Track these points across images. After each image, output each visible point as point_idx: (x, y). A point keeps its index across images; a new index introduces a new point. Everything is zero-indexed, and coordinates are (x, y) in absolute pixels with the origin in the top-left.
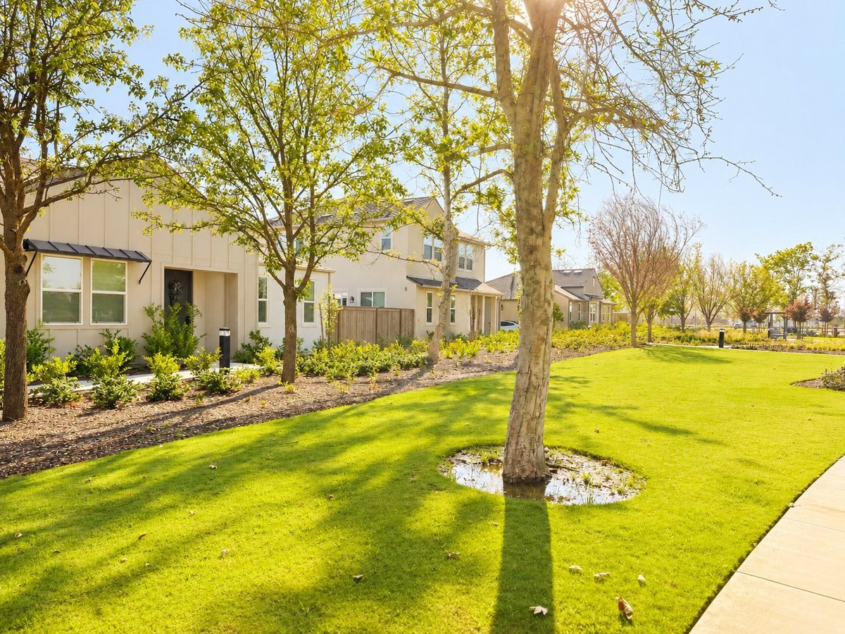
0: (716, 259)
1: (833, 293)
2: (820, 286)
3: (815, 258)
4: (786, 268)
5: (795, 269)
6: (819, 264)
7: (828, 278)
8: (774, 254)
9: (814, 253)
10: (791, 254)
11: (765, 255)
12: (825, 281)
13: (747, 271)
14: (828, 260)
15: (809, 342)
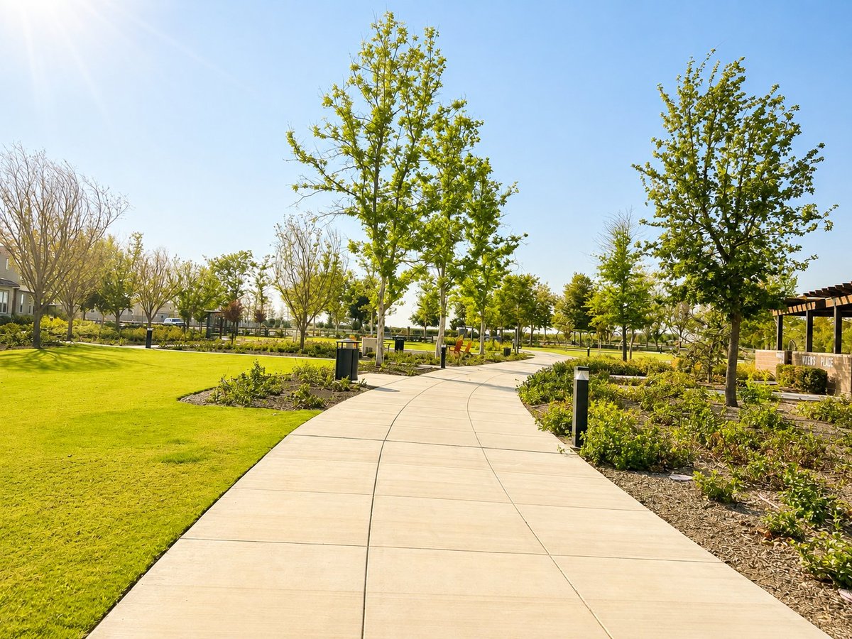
0: (161, 254)
1: (266, 298)
2: (256, 290)
3: (254, 265)
4: (229, 271)
5: (237, 273)
6: (257, 271)
7: (264, 284)
8: (220, 258)
9: (254, 260)
10: (234, 258)
11: (211, 257)
12: (261, 286)
13: (193, 270)
14: (264, 268)
15: (240, 341)
